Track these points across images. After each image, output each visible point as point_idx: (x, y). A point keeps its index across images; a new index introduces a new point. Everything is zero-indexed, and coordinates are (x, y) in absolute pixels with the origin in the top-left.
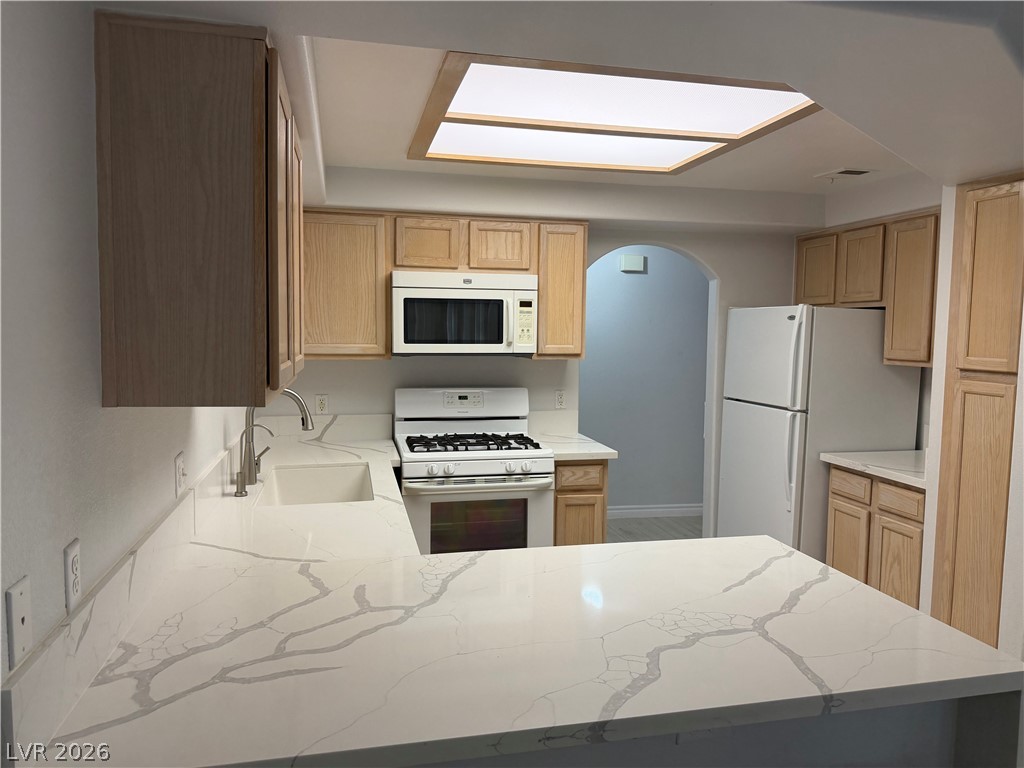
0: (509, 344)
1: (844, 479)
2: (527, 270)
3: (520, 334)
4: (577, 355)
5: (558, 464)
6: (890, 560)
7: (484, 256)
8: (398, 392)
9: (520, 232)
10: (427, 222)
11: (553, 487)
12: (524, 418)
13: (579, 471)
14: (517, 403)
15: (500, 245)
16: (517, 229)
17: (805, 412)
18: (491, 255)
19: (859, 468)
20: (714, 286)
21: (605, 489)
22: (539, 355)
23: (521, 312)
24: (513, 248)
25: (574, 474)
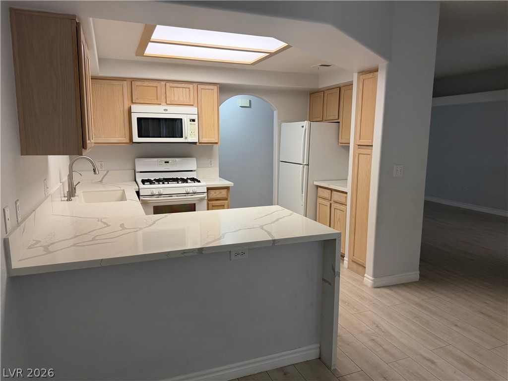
0: (186, 138)
1: (322, 191)
2: (192, 105)
3: (190, 133)
4: (217, 143)
5: (208, 189)
6: (337, 220)
7: (173, 99)
8: (136, 160)
9: (189, 88)
10: (146, 83)
11: (206, 198)
12: (194, 171)
13: (218, 192)
14: (191, 164)
15: (180, 94)
16: (187, 87)
17: (308, 165)
18: (176, 99)
19: (327, 186)
20: (275, 113)
21: (229, 199)
22: (200, 143)
23: (190, 124)
24: (186, 96)
25: (215, 193)
